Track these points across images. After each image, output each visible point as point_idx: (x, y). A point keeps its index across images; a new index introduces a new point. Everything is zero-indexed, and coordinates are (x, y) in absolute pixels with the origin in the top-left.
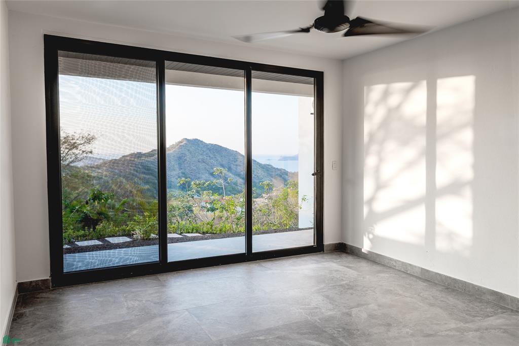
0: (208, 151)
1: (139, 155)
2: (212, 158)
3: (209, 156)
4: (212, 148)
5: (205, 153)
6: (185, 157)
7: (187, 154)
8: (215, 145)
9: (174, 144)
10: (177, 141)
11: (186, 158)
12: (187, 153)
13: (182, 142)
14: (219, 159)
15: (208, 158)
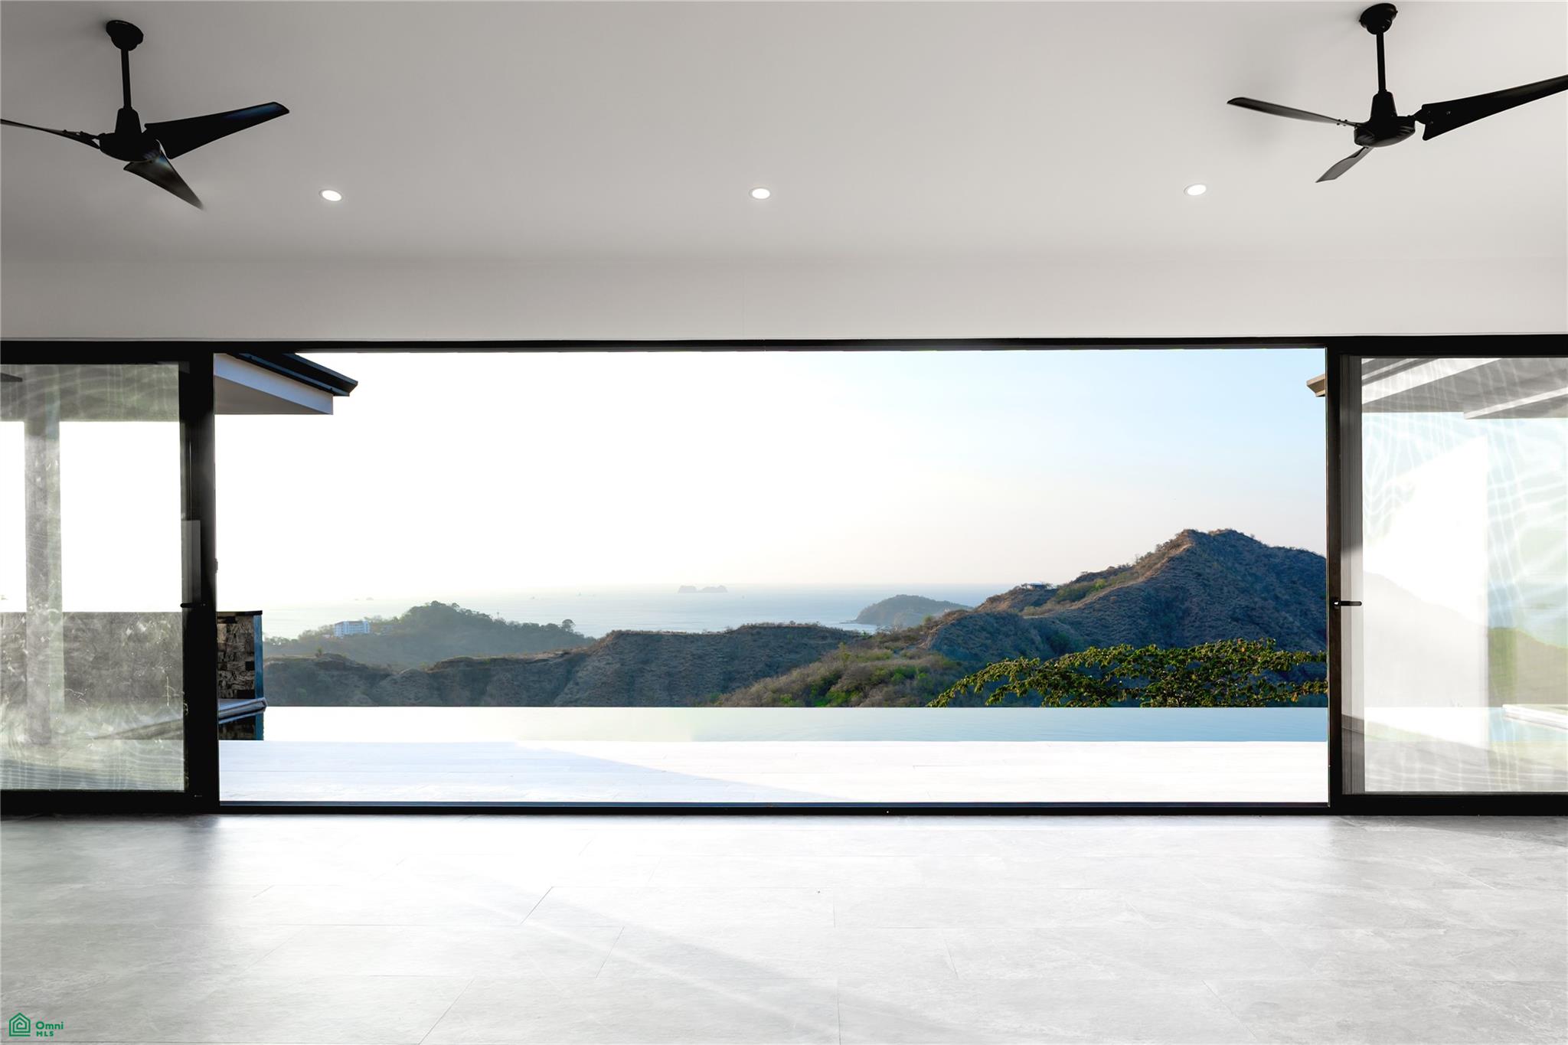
0: (1272, 578)
1: (1039, 594)
2: (1287, 604)
3: (1276, 598)
4: (1288, 562)
5: (1258, 586)
6: (1183, 601)
7: (1193, 592)
8: (1301, 552)
9: (1153, 551)
10: (1162, 543)
11: (1187, 604)
12: (1193, 587)
13: (1179, 546)
14: (1313, 607)
15: (1271, 603)
